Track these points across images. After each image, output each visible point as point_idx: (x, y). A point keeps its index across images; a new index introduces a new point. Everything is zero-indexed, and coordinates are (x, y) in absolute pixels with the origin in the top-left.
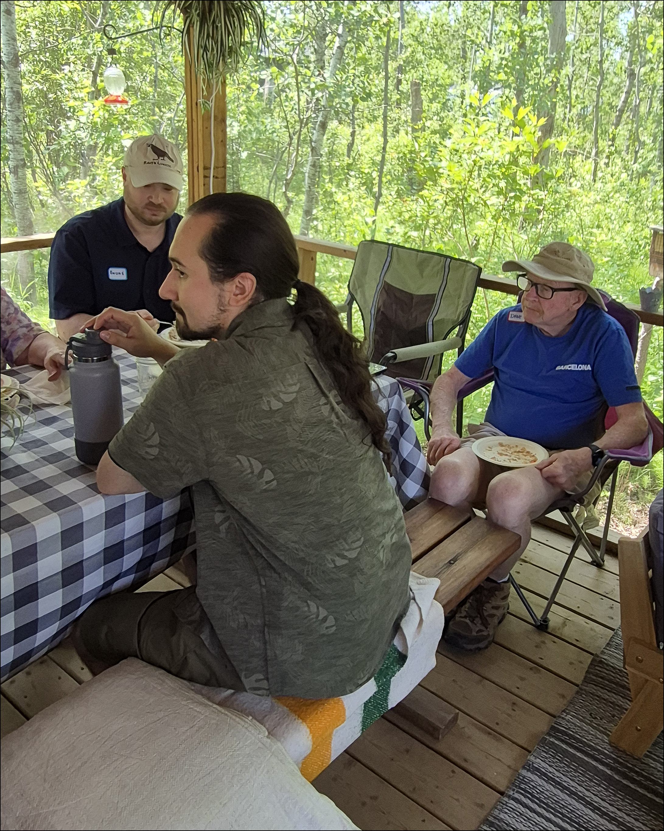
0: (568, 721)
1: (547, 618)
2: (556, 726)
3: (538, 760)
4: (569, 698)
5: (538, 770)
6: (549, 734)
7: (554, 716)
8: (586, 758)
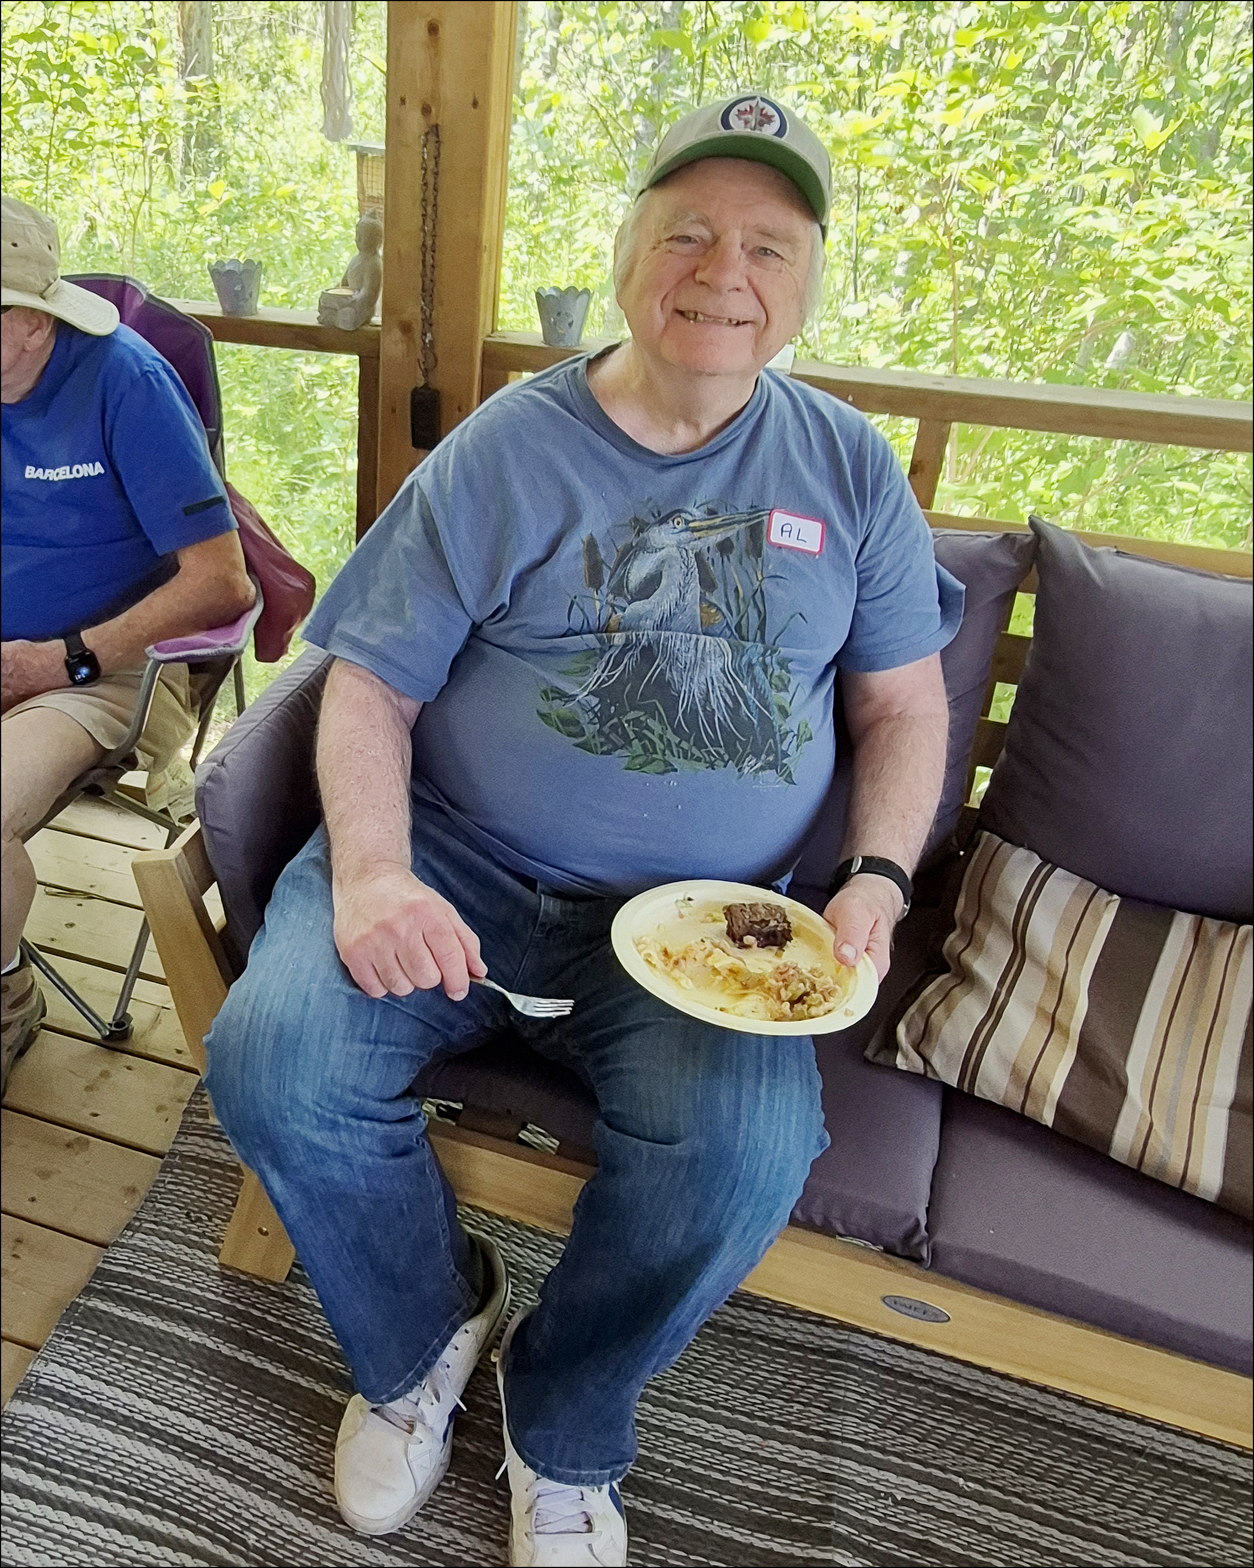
0: (134, 1249)
1: (125, 1015)
2: (106, 1266)
3: (52, 1366)
4: (143, 1193)
5: (48, 1391)
6: (88, 1291)
7: (104, 1245)
8: (163, 1326)
